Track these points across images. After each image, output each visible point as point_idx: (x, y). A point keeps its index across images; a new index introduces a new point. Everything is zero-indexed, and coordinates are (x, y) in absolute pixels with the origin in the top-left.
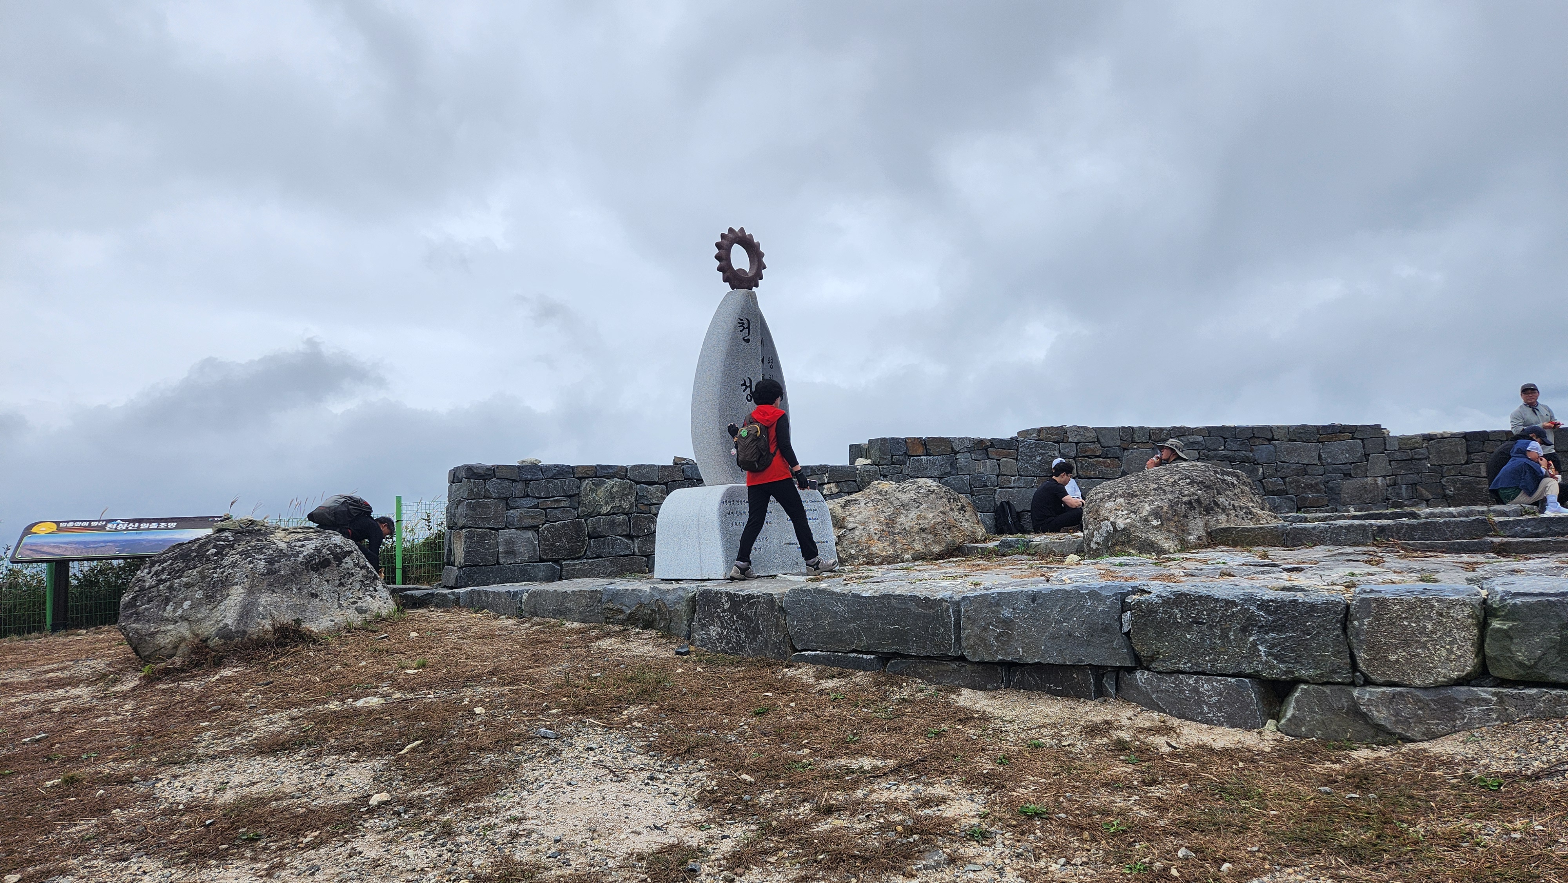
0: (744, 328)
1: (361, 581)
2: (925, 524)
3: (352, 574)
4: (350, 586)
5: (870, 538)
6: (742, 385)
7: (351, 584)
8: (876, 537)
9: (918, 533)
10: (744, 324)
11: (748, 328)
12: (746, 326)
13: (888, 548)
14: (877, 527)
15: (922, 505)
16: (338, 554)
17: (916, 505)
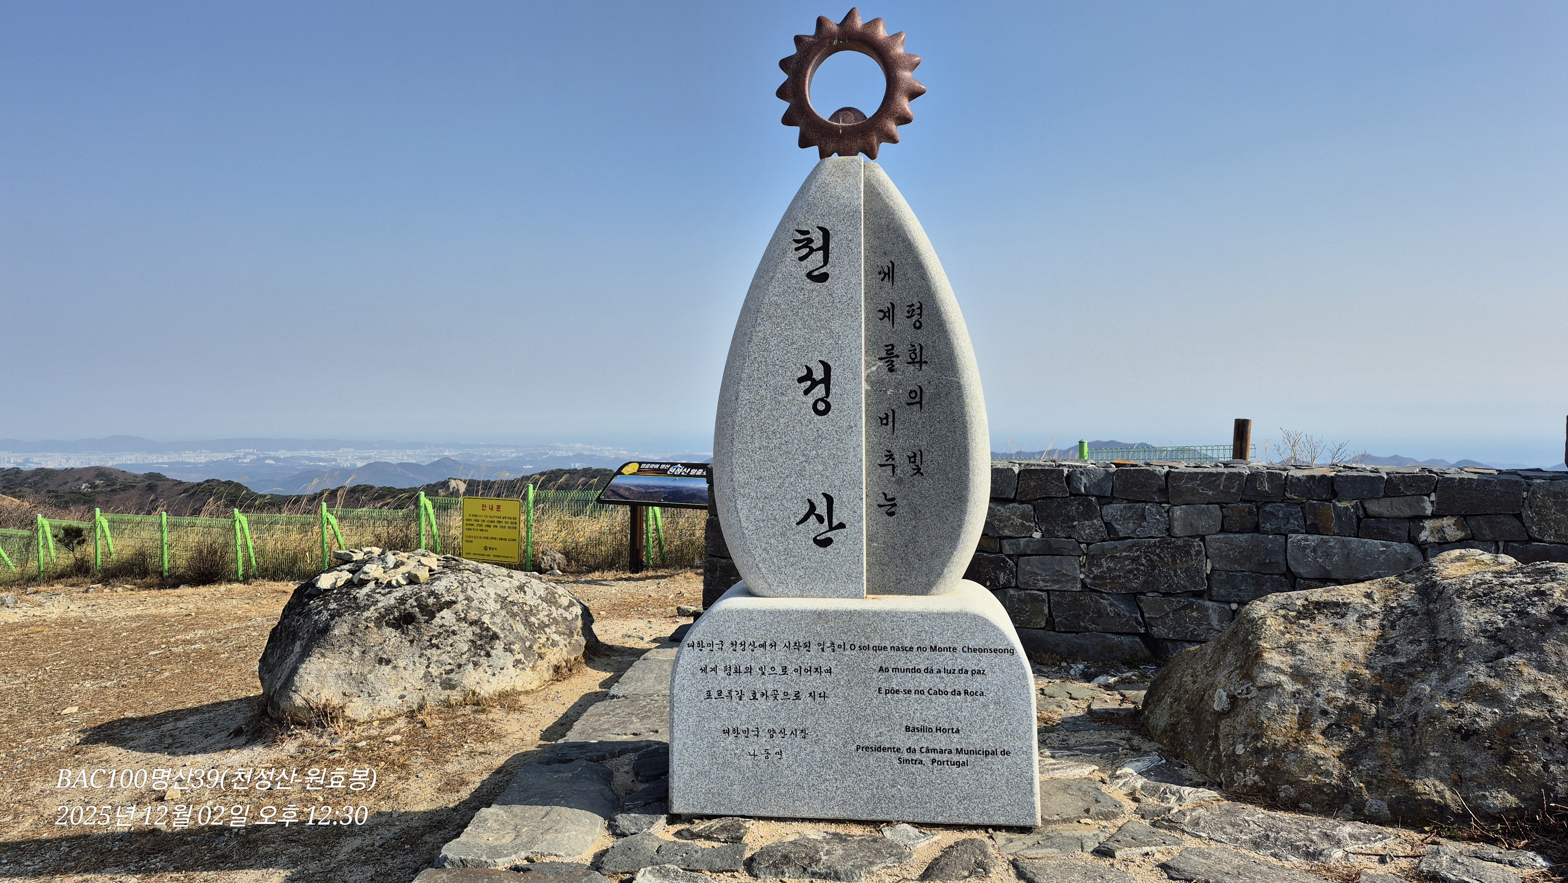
0: (812, 250)
1: (472, 641)
4: (449, 649)
5: (1303, 724)
6: (800, 380)
7: (451, 645)
10: (810, 241)
11: (825, 248)
12: (818, 243)
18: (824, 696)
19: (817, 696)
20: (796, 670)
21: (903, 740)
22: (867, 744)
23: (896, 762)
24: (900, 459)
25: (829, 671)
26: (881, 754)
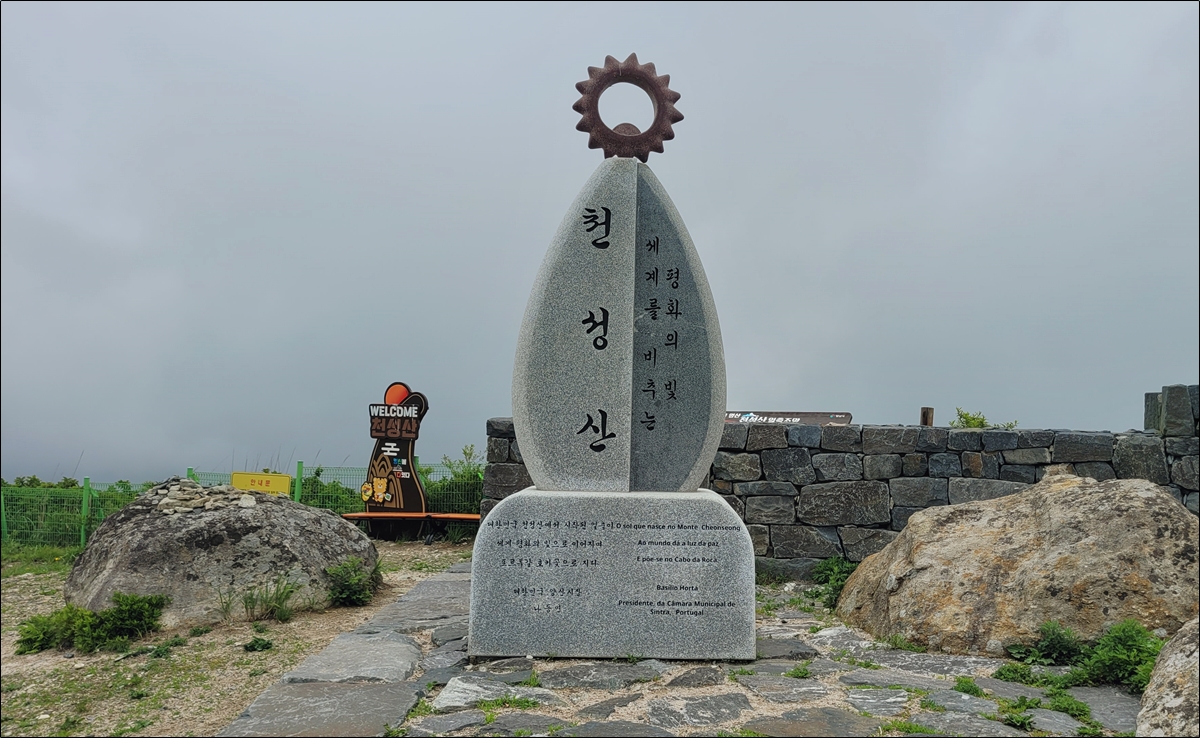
0: (597, 224)
2: (1063, 578)
3: (257, 554)
5: (947, 591)
6: (585, 322)
8: (958, 590)
9: (1039, 597)
10: (596, 217)
11: (607, 223)
12: (601, 219)
13: (962, 618)
14: (971, 571)
15: (1087, 536)
16: (236, 529)
17: (1075, 537)
18: (594, 563)
19: (590, 563)
20: (573, 544)
21: (655, 596)
22: (627, 599)
23: (649, 613)
24: (659, 386)
25: (600, 544)
26: (638, 607)
